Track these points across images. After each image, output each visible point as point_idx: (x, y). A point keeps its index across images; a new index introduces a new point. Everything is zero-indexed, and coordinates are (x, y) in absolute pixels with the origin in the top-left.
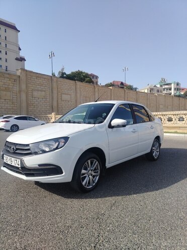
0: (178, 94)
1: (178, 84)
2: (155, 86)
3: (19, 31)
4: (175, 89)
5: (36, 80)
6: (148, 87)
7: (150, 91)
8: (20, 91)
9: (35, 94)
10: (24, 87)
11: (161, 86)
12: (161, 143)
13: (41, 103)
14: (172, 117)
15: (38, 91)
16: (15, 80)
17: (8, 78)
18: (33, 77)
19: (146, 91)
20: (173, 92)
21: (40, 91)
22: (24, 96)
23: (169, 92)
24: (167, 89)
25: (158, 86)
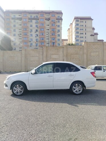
3: (93, 20)
5: (93, 46)
8: (83, 54)
9: (92, 54)
10: (85, 51)
12: (85, 85)
13: (96, 59)
15: (94, 52)
16: (81, 49)
17: (77, 48)
18: (91, 45)
21: (96, 52)
22: (85, 56)
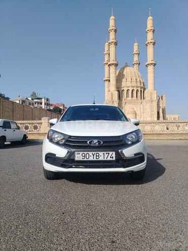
0: (48, 108)
1: (48, 100)
2: (27, 99)
4: (45, 104)
6: (20, 98)
7: (22, 103)
11: (32, 99)
14: (29, 125)
19: (18, 102)
20: (43, 106)
23: (39, 105)
24: (38, 103)
25: (30, 99)
